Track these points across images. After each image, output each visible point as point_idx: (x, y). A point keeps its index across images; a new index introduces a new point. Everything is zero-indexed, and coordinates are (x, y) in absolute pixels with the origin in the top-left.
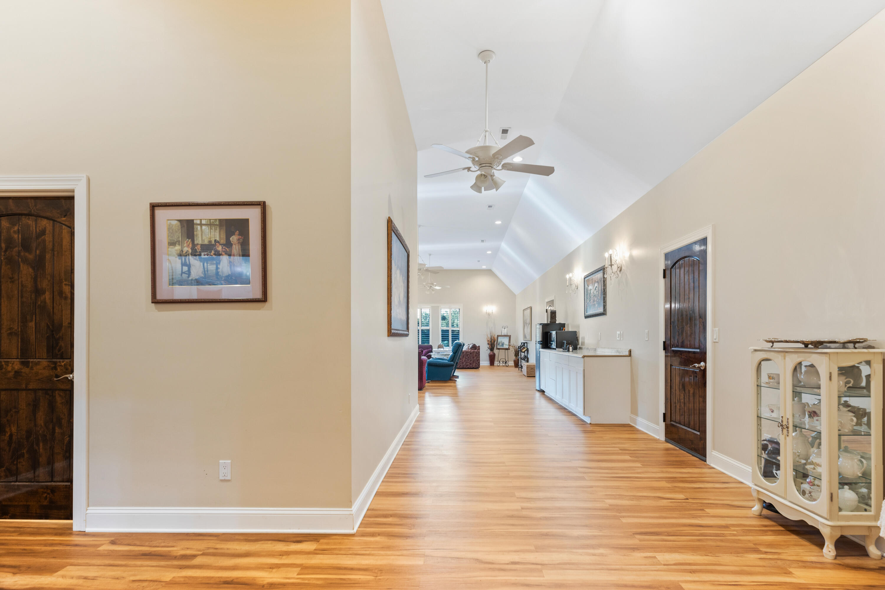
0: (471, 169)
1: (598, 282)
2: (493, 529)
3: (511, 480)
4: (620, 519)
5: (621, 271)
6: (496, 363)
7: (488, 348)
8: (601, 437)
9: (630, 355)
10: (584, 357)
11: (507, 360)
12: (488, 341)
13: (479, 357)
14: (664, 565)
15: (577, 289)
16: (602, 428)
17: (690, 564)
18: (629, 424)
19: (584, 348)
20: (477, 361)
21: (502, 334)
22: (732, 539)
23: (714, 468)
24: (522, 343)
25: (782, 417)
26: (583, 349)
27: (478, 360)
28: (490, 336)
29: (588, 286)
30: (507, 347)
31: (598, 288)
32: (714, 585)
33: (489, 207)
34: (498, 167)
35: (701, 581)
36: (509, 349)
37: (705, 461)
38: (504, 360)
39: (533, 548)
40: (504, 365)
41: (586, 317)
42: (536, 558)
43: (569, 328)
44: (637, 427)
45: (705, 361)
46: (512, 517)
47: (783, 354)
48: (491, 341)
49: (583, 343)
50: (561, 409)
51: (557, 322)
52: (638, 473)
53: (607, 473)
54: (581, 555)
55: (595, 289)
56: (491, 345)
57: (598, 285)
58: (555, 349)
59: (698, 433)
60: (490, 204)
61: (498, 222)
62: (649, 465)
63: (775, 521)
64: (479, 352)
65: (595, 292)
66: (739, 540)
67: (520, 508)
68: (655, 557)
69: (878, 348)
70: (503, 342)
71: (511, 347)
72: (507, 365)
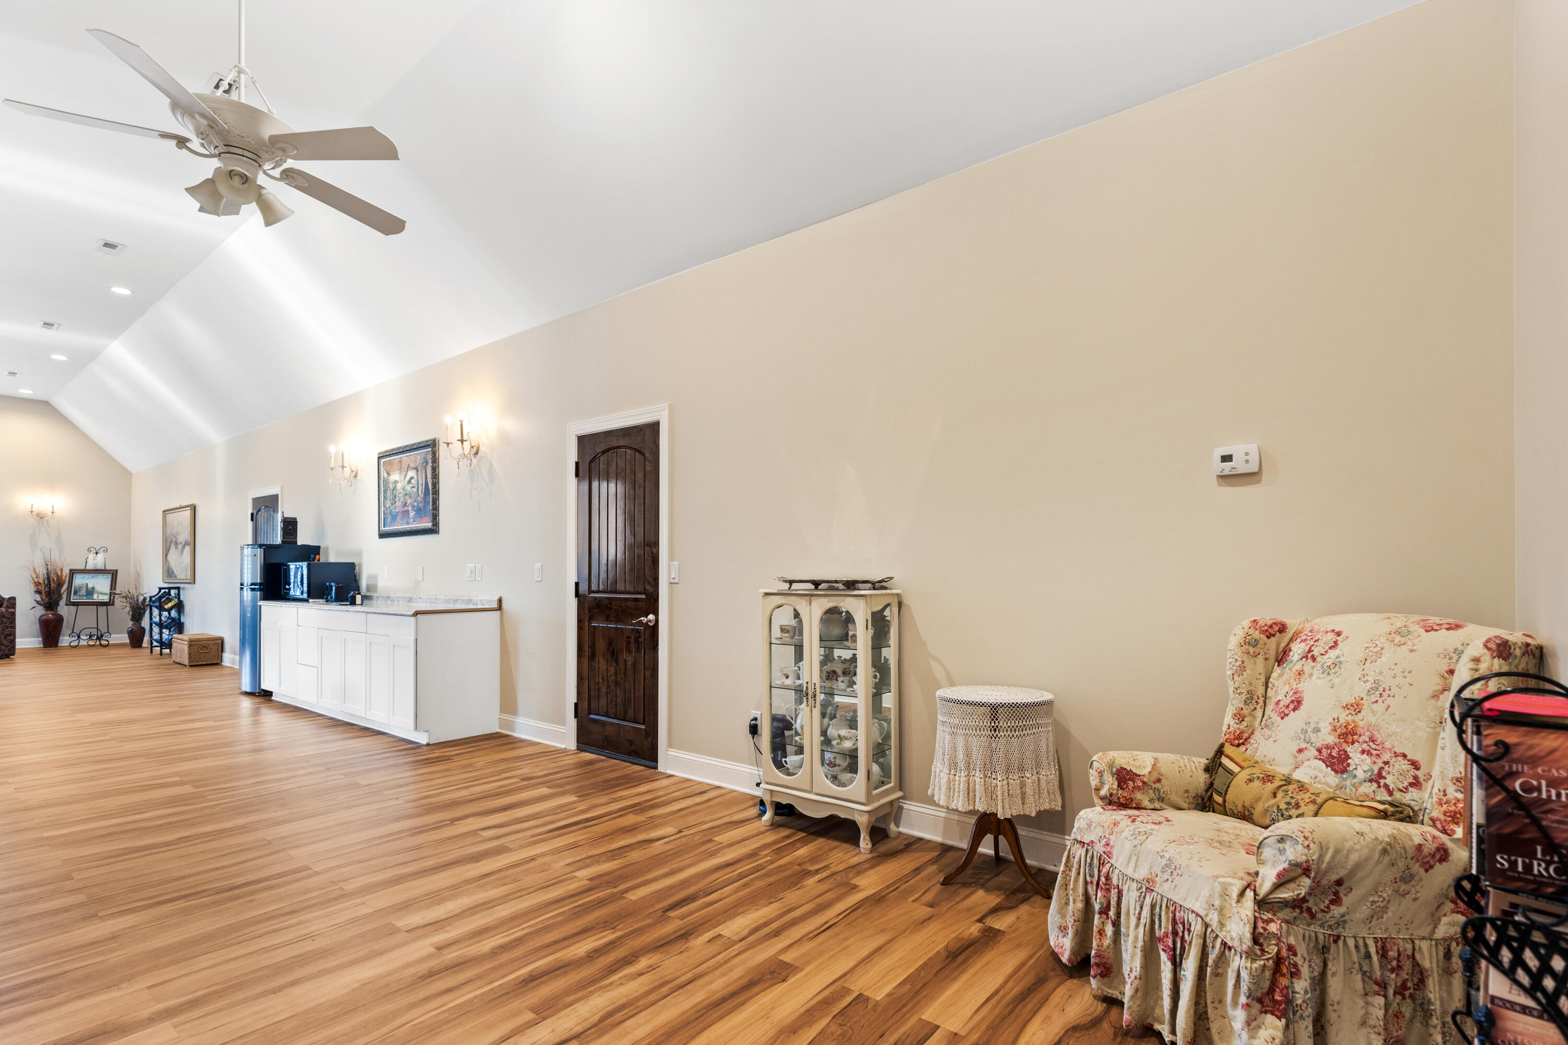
0: (188, 144)
1: (416, 469)
2: (412, 1021)
3: (359, 900)
4: (625, 898)
5: (477, 453)
6: (65, 640)
7: (38, 602)
8: (470, 765)
9: (500, 607)
10: (416, 614)
11: (103, 629)
12: (37, 584)
13: (14, 628)
14: (740, 941)
15: (355, 476)
16: (454, 748)
17: (766, 924)
18: (497, 733)
19: (378, 597)
20: (5, 637)
21: (89, 567)
22: (775, 868)
23: (672, 776)
24: (160, 589)
25: (807, 683)
26: (374, 598)
27: (10, 635)
28: (45, 572)
29: (388, 474)
30: (106, 598)
31: (418, 480)
32: (811, 939)
33: (107, 245)
34: (273, 170)
35: (796, 942)
36: (113, 604)
37: (656, 768)
38: (94, 632)
39: (530, 1016)
40: (91, 643)
41: (382, 535)
42: (553, 1031)
43: (333, 556)
44: (516, 735)
45: (656, 613)
46: (431, 975)
47: (808, 598)
48: (47, 585)
49: (371, 588)
50: (337, 726)
51: (299, 543)
52: (583, 812)
53: (538, 826)
54: (621, 984)
55: (409, 482)
56: (49, 594)
57: (417, 474)
58: (306, 601)
59: (643, 727)
60: (111, 240)
61: (121, 291)
62: (589, 794)
63: (790, 828)
64: (13, 614)
65: (408, 488)
66: (781, 866)
67: (432, 950)
68: (720, 935)
69: (891, 589)
70: (90, 586)
71: (118, 601)
72: (103, 642)
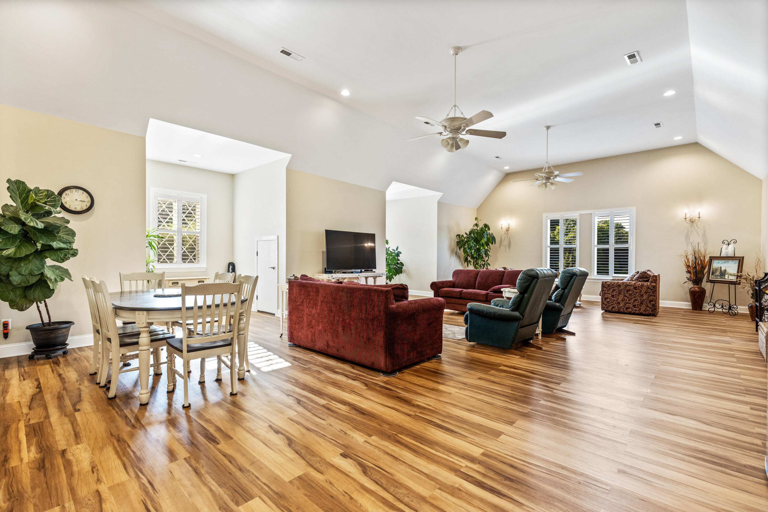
6: (707, 307)
7: (688, 279)
12: (688, 266)
13: (657, 295)
21: (723, 255)
28: (693, 258)
30: (733, 278)
36: (739, 284)
38: (726, 303)
40: (724, 311)
48: (695, 267)
56: (696, 273)
64: (658, 287)
70: (723, 269)
71: (742, 281)
72: (733, 312)
